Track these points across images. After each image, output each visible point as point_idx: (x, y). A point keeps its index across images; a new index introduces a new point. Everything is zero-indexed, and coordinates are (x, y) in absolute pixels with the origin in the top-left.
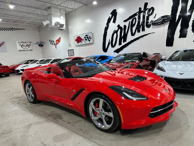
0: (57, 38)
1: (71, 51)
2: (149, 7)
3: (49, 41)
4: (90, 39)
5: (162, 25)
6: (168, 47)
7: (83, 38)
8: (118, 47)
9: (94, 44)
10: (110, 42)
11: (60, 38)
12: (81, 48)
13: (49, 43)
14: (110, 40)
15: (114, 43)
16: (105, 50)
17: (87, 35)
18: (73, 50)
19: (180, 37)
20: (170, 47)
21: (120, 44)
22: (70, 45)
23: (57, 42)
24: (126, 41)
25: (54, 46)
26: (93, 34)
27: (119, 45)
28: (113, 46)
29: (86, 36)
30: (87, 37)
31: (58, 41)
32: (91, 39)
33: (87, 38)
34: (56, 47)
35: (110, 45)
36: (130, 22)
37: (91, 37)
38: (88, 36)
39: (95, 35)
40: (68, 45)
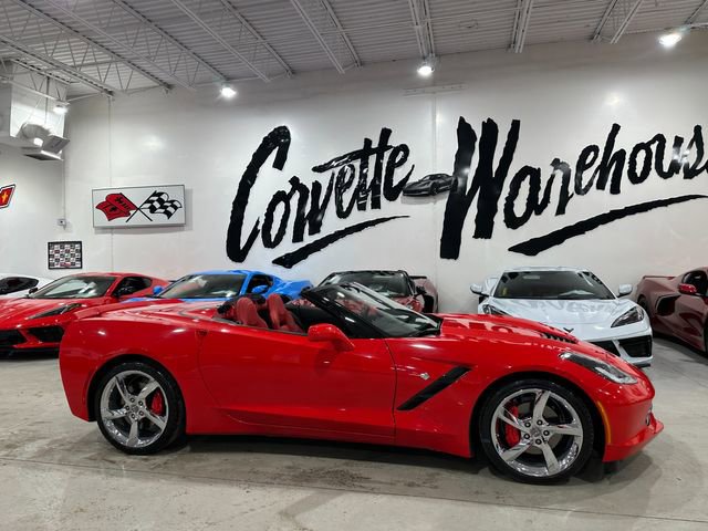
2: (394, 142)
4: (171, 209)
5: (431, 199)
6: (445, 260)
9: (190, 229)
10: (260, 227)
11: (7, 191)
14: (258, 222)
15: (274, 232)
16: (237, 254)
17: (161, 193)
18: (80, 243)
19: (476, 236)
20: (452, 261)
22: (63, 223)
24: (319, 231)
26: (187, 194)
27: (294, 241)
28: (269, 244)
29: (155, 194)
30: (161, 201)
33: (157, 205)
35: (259, 239)
36: (333, 174)
37: (175, 203)
38: (164, 197)
40: (56, 222)
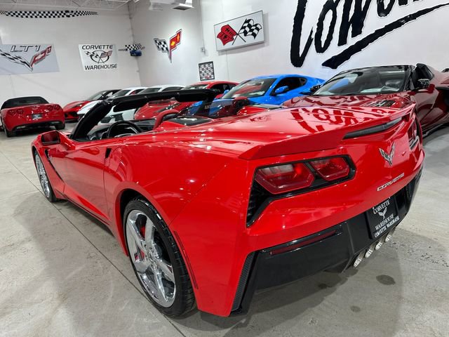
0: (173, 34)
1: (207, 66)
3: (154, 42)
4: (255, 31)
7: (237, 28)
8: (334, 50)
9: (268, 45)
10: (313, 36)
11: (179, 34)
12: (231, 57)
13: (155, 46)
14: (312, 32)
15: (324, 39)
16: (297, 60)
17: (250, 20)
18: (212, 62)
21: (342, 41)
22: (203, 50)
23: (173, 44)
24: (360, 33)
25: (166, 55)
26: (264, 17)
27: (339, 45)
28: (320, 50)
29: (246, 22)
31: (176, 40)
32: (258, 29)
33: (247, 29)
34: (170, 57)
35: (313, 46)
37: (258, 26)
38: (251, 23)
39: (271, 19)
40: (200, 50)
